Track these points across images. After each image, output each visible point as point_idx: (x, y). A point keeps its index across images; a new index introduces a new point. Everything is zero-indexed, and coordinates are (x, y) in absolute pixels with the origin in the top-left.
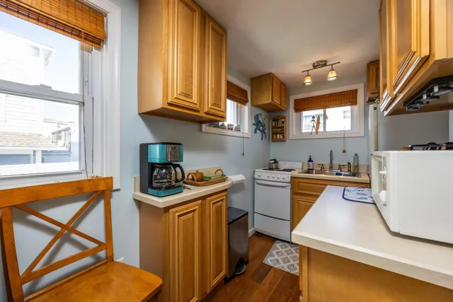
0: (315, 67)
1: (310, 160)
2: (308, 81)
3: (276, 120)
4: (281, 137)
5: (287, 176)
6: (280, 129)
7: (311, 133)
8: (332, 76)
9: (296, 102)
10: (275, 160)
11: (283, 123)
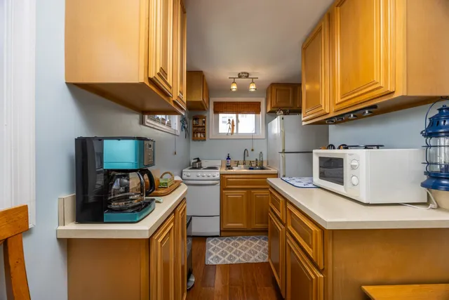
0: (240, 77)
1: (228, 158)
2: (234, 87)
3: (196, 118)
4: (202, 136)
5: (217, 174)
6: (200, 129)
7: (227, 134)
8: (252, 87)
9: (216, 104)
10: (198, 159)
11: (204, 122)
